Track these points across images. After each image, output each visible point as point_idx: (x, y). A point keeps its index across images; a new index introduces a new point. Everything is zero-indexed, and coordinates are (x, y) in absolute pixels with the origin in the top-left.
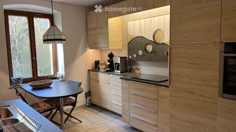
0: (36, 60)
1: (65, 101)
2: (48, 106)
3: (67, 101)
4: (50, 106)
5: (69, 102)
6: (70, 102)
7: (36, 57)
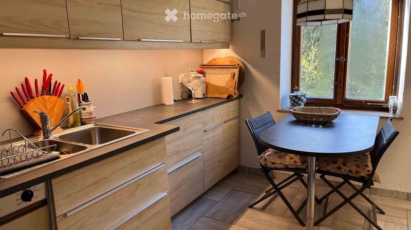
0: (346, 62)
1: (342, 166)
2: (295, 162)
3: (347, 169)
4: (299, 163)
5: (350, 171)
6: (354, 172)
7: (346, 57)
